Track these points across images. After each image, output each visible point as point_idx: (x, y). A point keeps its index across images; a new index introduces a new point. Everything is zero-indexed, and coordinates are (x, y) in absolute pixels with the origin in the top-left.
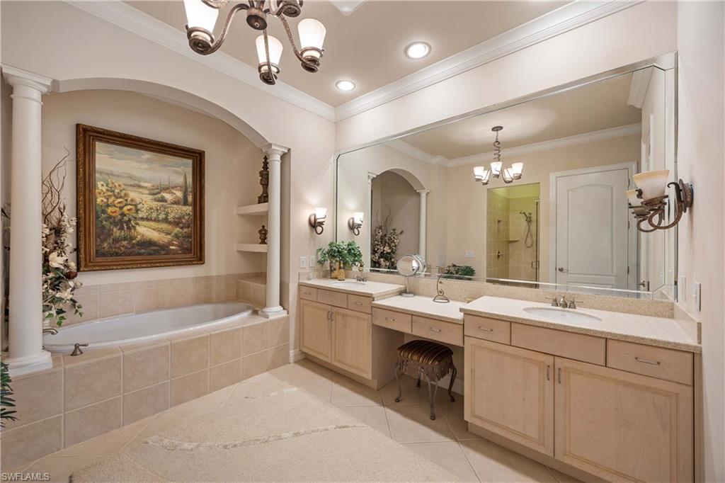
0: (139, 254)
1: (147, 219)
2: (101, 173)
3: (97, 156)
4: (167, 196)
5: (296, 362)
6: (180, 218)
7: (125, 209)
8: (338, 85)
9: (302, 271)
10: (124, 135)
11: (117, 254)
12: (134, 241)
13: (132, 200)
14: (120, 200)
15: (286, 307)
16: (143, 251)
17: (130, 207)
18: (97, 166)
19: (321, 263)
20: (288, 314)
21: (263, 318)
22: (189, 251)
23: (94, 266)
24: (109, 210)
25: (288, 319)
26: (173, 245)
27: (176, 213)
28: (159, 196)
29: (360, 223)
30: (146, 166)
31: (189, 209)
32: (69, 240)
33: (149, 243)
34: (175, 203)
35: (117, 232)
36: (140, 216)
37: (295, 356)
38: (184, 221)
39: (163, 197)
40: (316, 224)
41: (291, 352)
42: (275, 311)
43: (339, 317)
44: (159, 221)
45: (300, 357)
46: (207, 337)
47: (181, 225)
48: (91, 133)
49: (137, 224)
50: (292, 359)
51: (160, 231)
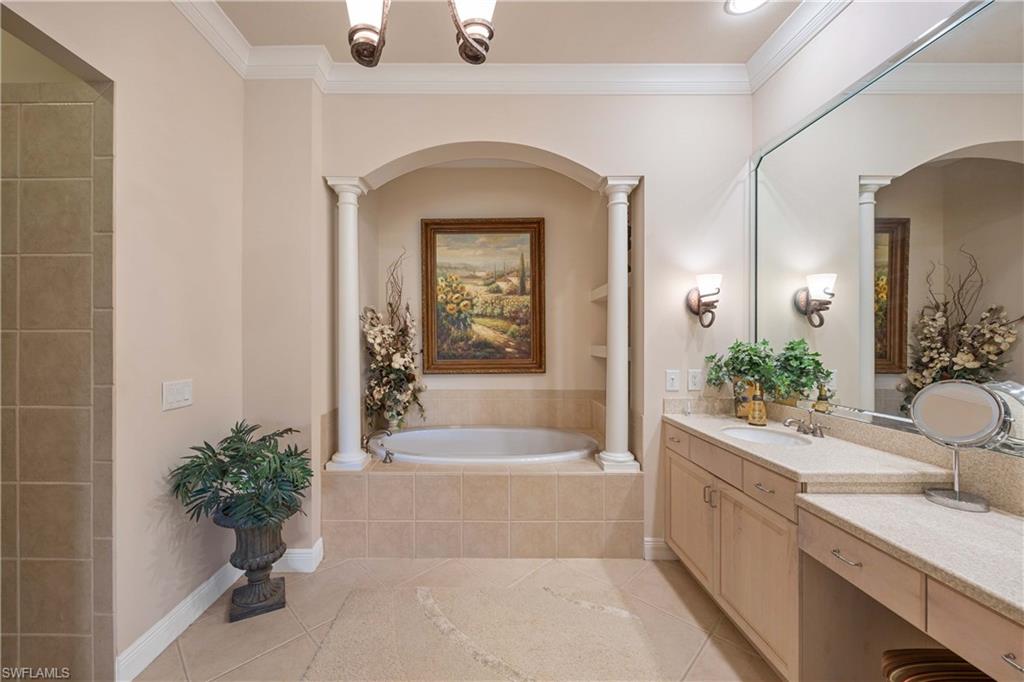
0: (474, 357)
1: (483, 315)
2: (441, 268)
3: (438, 250)
4: (503, 285)
5: (656, 561)
6: (516, 312)
7: (462, 304)
8: (731, 8)
9: (670, 397)
10: (458, 220)
11: (455, 357)
12: (470, 342)
13: (468, 294)
14: (457, 295)
15: (639, 457)
16: (478, 353)
17: (466, 302)
18: (438, 260)
19: (718, 383)
20: (641, 469)
21: (597, 467)
22: (527, 354)
23: (435, 369)
24: (449, 307)
25: (639, 479)
26: (510, 347)
27: (512, 306)
28: (494, 286)
29: (827, 298)
30: (480, 252)
31: (527, 299)
32: (416, 342)
33: (483, 344)
34: (511, 293)
35: (455, 332)
36: (476, 312)
37: (656, 549)
38: (521, 315)
39: (498, 287)
40: (702, 308)
41: (648, 539)
42: (617, 460)
43: (728, 507)
44: (494, 317)
45: (665, 556)
46: (506, 477)
47: (518, 321)
48: (432, 227)
49: (472, 322)
50: (648, 553)
51: (495, 329)
